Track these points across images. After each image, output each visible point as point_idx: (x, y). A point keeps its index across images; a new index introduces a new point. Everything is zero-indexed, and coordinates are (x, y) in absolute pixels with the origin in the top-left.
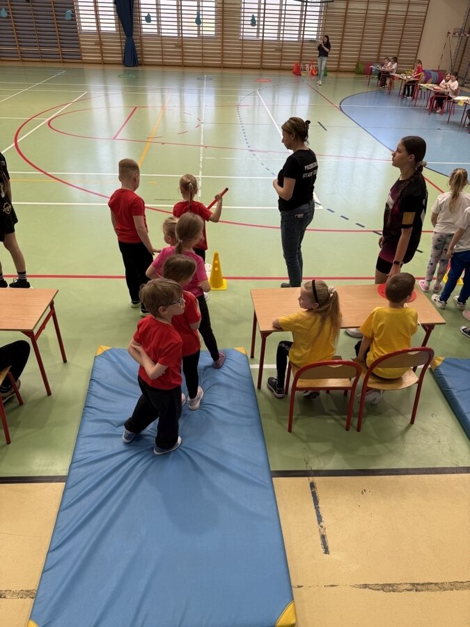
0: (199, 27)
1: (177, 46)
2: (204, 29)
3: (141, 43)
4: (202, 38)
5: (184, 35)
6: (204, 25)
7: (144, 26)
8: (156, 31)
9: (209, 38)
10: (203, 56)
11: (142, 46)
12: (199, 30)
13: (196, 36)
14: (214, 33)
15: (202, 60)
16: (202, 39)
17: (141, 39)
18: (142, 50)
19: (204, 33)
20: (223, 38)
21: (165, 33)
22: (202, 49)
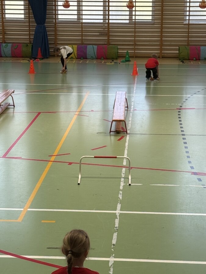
0: (131, 11)
1: (102, 34)
2: (137, 13)
3: (56, 31)
4: (135, 23)
5: (110, 21)
6: (137, 9)
7: (60, 12)
8: (76, 17)
9: (144, 24)
10: (135, 45)
11: (56, 35)
12: (131, 15)
13: (128, 22)
14: (150, 18)
15: (135, 49)
16: (134, 25)
17: (55, 27)
18: (56, 39)
19: (137, 18)
20: (162, 23)
21: (87, 18)
22: (135, 36)
